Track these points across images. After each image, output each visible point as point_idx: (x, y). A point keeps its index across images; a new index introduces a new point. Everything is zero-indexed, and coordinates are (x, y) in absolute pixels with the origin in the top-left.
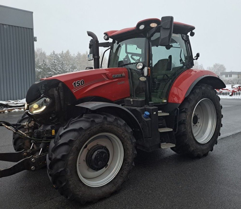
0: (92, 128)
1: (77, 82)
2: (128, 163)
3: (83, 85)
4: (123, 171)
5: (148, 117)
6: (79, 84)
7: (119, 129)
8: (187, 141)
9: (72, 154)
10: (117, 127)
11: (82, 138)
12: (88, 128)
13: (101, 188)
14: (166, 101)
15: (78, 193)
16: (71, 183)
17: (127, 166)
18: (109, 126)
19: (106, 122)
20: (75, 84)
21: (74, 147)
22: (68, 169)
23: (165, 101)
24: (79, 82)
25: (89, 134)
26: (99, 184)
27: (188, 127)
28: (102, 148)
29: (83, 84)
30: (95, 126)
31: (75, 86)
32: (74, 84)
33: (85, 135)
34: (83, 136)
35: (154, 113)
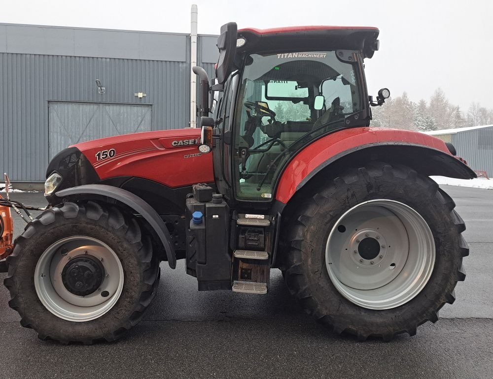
0: (57, 225)
1: (104, 152)
2: (132, 297)
3: (113, 158)
4: (119, 309)
5: (198, 222)
6: (107, 155)
7: (110, 234)
8: (306, 289)
9: (23, 258)
10: (107, 230)
11: (39, 238)
12: (51, 224)
13: (76, 324)
14: (270, 196)
15: (33, 319)
16: (21, 300)
17: (129, 302)
18: (89, 226)
19: (83, 219)
20: (99, 155)
21: (26, 249)
22: (16, 279)
23: (268, 195)
24: (106, 152)
25: (52, 233)
26: (75, 317)
27: (310, 260)
28: (86, 261)
29: (112, 156)
30: (63, 223)
31: (99, 159)
32: (97, 155)
33: (46, 234)
34: (41, 235)
35: (214, 216)
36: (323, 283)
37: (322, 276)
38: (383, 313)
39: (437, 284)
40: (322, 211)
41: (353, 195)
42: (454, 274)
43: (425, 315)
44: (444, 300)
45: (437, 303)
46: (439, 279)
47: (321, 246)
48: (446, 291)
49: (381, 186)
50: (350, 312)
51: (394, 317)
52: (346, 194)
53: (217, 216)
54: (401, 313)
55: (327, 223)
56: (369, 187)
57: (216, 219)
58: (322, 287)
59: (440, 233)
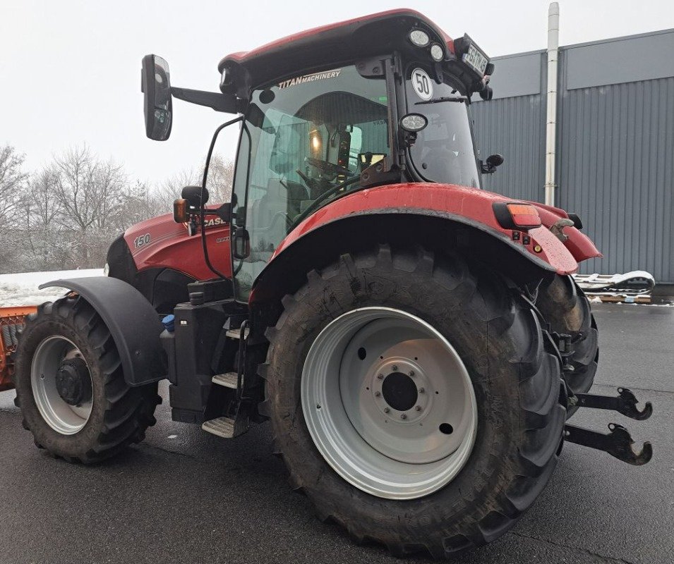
1: (141, 238)
3: (147, 244)
4: (90, 427)
5: (170, 328)
6: (143, 241)
20: (137, 241)
24: (143, 237)
27: (277, 397)
28: (71, 365)
29: (148, 242)
32: (135, 241)
35: (182, 322)
36: (296, 435)
37: (296, 424)
38: (388, 505)
39: (479, 472)
40: (291, 322)
41: (333, 298)
42: (512, 461)
43: (457, 526)
44: (493, 507)
45: (479, 509)
46: (483, 464)
47: (294, 377)
48: (497, 490)
49: (373, 285)
50: (335, 489)
51: (403, 515)
52: (322, 297)
53: (185, 322)
54: (417, 512)
55: (299, 341)
56: (355, 285)
57: (184, 326)
58: (295, 442)
59: (482, 376)
